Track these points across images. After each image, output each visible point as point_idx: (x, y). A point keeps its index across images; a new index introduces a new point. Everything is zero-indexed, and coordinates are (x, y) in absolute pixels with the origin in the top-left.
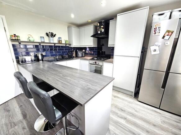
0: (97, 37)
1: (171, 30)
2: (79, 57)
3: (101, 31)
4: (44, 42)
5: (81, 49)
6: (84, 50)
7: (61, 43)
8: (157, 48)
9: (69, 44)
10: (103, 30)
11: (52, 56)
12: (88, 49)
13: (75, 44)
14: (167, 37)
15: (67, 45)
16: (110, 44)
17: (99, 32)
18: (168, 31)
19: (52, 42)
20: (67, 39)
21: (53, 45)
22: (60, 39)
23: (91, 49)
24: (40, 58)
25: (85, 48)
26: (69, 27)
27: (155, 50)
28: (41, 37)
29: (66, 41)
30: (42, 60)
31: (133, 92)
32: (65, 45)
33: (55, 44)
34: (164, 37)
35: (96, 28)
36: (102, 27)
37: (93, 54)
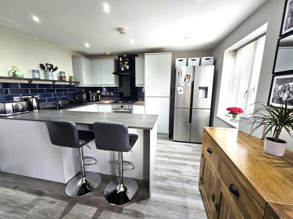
0: (118, 74)
2: (93, 101)
3: (125, 68)
4: (39, 79)
5: (94, 89)
6: (99, 92)
7: (65, 81)
8: (182, 89)
9: (75, 82)
10: (128, 67)
11: (49, 100)
12: (104, 89)
13: (86, 82)
15: (73, 84)
16: (138, 83)
17: (123, 69)
18: (187, 75)
19: (51, 78)
20: (72, 75)
21: (51, 83)
22: (63, 75)
23: (109, 89)
24: (35, 104)
25: (101, 89)
26: (74, 57)
27: (181, 91)
28: (33, 71)
29: (71, 78)
30: (38, 108)
32: (69, 84)
33: (55, 81)
34: (185, 80)
35: (118, 64)
36: (127, 63)
37: (114, 96)
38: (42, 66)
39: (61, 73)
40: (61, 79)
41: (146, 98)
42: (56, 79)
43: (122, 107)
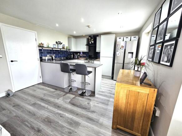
0: (88, 46)
1: (123, 46)
2: (76, 58)
3: (91, 42)
4: (55, 48)
5: (77, 53)
6: (79, 54)
7: (65, 49)
8: (119, 53)
9: (68, 49)
10: (93, 42)
11: (59, 57)
12: (81, 53)
13: (73, 49)
14: (122, 49)
16: (97, 50)
17: (90, 43)
18: (122, 46)
19: (59, 48)
20: (67, 46)
21: (59, 50)
22: (64, 46)
23: (84, 53)
25: (80, 53)
26: (69, 38)
27: (118, 54)
28: (54, 45)
30: (55, 60)
31: (110, 76)
34: (121, 48)
35: (88, 41)
36: (92, 40)
37: (86, 57)
38: (57, 43)
39: (63, 45)
40: (63, 48)
41: (101, 58)
42: (61, 48)
43: (89, 61)
